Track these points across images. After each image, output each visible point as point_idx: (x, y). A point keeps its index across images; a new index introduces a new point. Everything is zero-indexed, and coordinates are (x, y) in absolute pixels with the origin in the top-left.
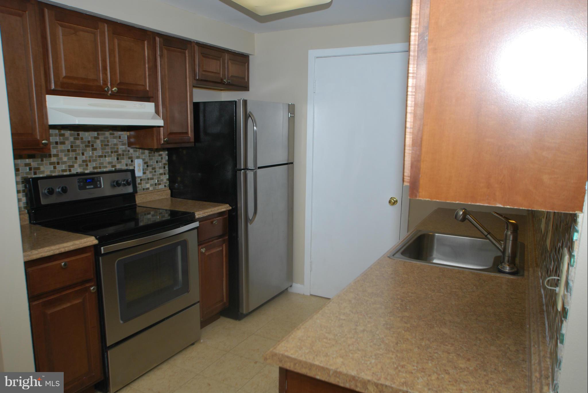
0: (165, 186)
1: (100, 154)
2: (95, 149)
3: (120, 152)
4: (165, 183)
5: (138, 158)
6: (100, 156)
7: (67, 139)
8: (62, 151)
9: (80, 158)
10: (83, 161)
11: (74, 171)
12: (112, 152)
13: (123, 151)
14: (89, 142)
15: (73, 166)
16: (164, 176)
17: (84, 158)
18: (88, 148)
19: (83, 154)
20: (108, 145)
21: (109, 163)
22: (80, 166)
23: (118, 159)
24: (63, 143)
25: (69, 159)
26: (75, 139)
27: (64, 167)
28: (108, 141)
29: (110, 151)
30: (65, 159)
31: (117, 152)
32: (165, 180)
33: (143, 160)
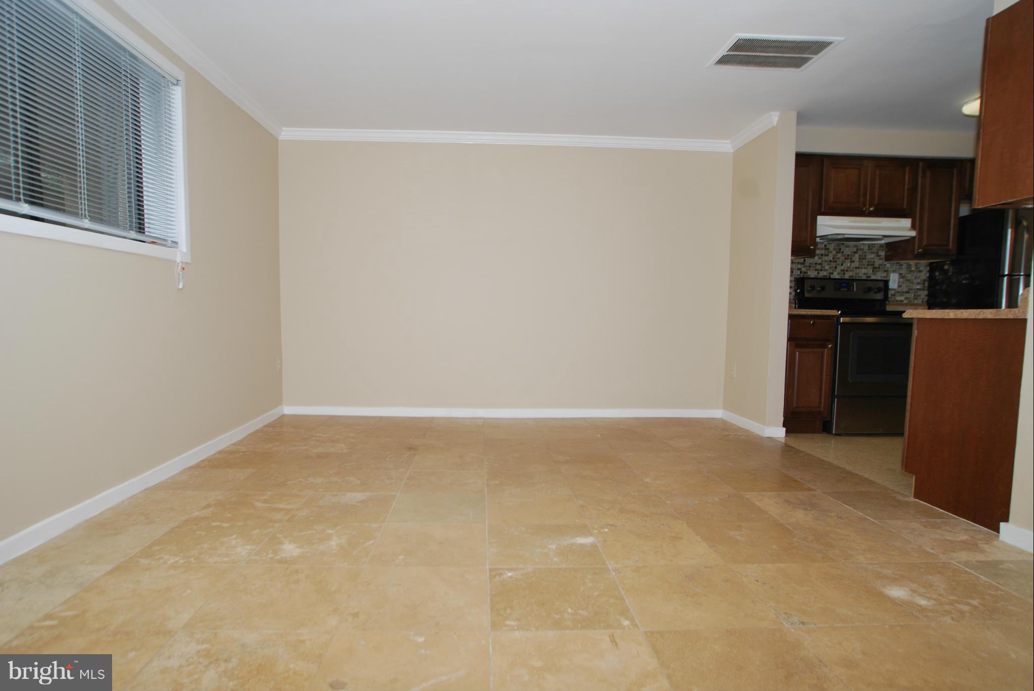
0: (922, 301)
1: (857, 266)
2: (853, 262)
3: (876, 265)
4: (923, 298)
5: (894, 271)
6: (857, 268)
7: (831, 252)
8: (826, 261)
9: (839, 268)
10: (842, 270)
11: (832, 277)
12: (868, 265)
13: (880, 265)
14: (848, 255)
15: (832, 274)
16: (922, 292)
17: (842, 268)
18: (847, 261)
19: (842, 265)
20: (865, 259)
21: (865, 274)
22: (838, 274)
23: (873, 271)
24: (827, 255)
25: (830, 267)
26: (837, 252)
27: (825, 273)
28: (865, 256)
29: (866, 263)
30: (827, 267)
31: (873, 265)
32: (923, 296)
33: (900, 274)
